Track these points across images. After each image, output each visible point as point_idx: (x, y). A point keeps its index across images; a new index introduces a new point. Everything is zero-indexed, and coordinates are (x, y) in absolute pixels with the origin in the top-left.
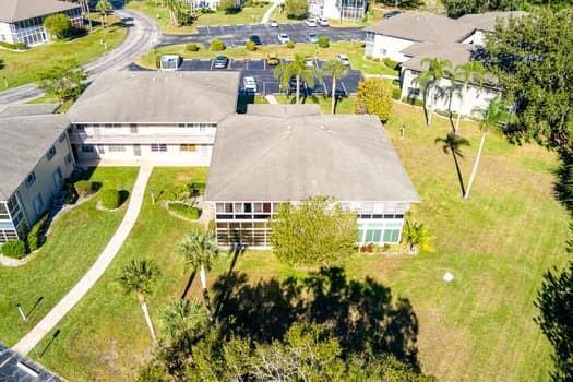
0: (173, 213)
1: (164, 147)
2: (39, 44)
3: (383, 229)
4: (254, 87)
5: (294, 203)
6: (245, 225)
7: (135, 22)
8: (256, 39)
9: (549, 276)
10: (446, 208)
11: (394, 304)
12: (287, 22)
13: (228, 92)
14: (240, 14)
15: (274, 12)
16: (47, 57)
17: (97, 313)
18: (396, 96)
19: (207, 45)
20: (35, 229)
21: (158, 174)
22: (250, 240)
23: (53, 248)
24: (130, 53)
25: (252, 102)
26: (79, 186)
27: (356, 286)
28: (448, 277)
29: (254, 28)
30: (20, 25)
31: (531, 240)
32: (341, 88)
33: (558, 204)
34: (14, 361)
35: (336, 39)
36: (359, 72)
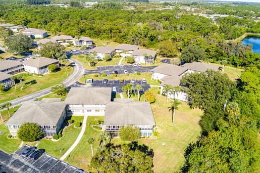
0: (94, 129)
1: (90, 111)
2: (46, 74)
3: (148, 132)
4: (116, 91)
5: (125, 126)
6: (113, 131)
7: (75, 64)
8: (116, 72)
9: (190, 144)
10: (167, 127)
11: (149, 150)
12: (127, 64)
13: (108, 95)
14: (111, 61)
15: (123, 61)
16: (49, 79)
17: (78, 152)
18: (159, 93)
19: (101, 74)
20: (60, 132)
21: (89, 118)
22: (114, 135)
23: (65, 137)
24: (75, 77)
25: (115, 98)
26: (69, 121)
27: (140, 146)
28: (163, 144)
29: (116, 67)
30: (41, 68)
31: (188, 136)
32: (143, 90)
33: (199, 126)
34: (61, 161)
35: (143, 71)
36: (149, 85)
